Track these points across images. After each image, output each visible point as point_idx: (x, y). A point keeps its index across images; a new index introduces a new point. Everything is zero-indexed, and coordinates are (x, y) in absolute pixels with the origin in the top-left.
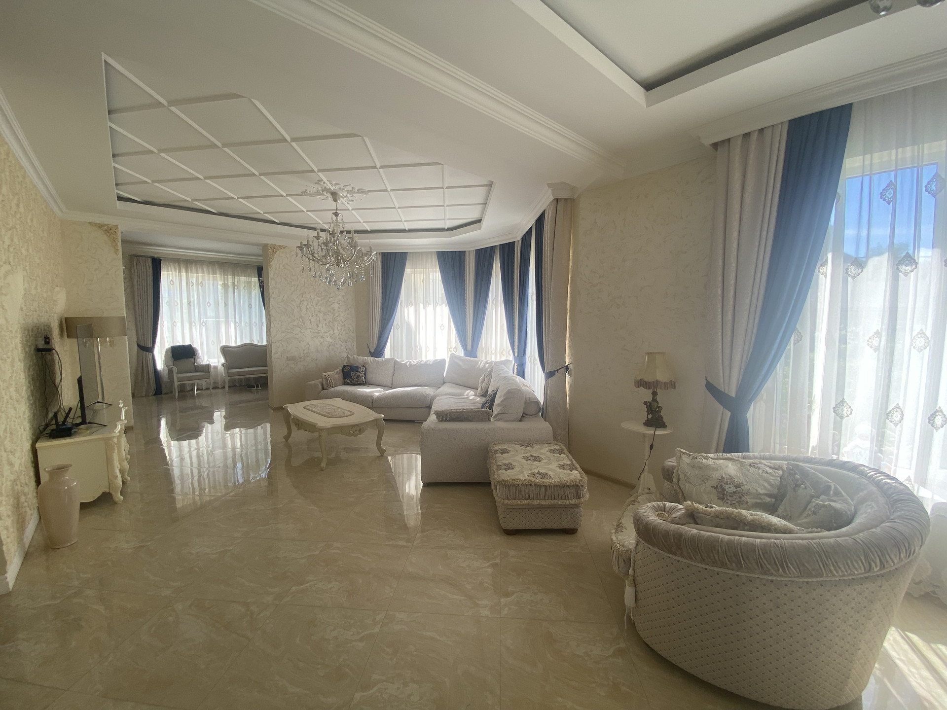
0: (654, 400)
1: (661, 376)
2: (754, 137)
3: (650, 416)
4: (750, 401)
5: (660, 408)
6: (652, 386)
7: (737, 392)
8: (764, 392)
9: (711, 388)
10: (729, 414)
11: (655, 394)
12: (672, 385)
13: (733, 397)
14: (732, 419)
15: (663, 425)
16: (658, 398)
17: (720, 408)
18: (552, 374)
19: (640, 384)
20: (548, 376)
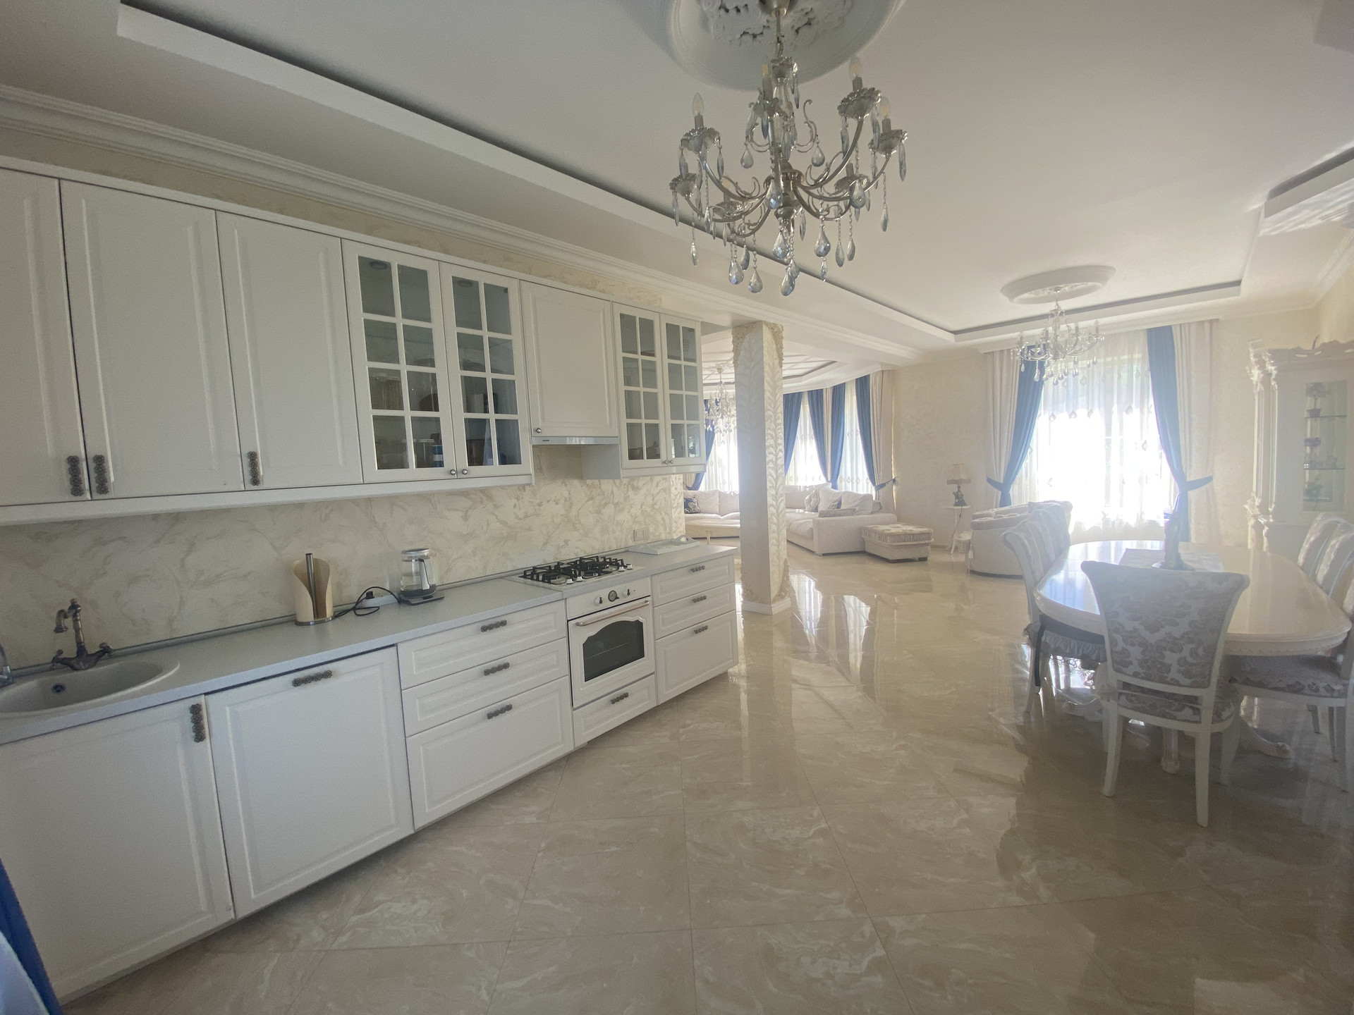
0: (959, 491)
1: (964, 476)
2: (1006, 353)
3: (957, 501)
4: (1011, 484)
5: (962, 495)
6: (958, 482)
7: (1004, 480)
8: (1017, 480)
9: (989, 480)
10: (1000, 492)
11: (959, 487)
12: (969, 481)
13: (1000, 483)
14: (1002, 494)
15: (965, 504)
16: (961, 489)
17: (996, 490)
18: (882, 486)
19: (951, 482)
20: (878, 488)
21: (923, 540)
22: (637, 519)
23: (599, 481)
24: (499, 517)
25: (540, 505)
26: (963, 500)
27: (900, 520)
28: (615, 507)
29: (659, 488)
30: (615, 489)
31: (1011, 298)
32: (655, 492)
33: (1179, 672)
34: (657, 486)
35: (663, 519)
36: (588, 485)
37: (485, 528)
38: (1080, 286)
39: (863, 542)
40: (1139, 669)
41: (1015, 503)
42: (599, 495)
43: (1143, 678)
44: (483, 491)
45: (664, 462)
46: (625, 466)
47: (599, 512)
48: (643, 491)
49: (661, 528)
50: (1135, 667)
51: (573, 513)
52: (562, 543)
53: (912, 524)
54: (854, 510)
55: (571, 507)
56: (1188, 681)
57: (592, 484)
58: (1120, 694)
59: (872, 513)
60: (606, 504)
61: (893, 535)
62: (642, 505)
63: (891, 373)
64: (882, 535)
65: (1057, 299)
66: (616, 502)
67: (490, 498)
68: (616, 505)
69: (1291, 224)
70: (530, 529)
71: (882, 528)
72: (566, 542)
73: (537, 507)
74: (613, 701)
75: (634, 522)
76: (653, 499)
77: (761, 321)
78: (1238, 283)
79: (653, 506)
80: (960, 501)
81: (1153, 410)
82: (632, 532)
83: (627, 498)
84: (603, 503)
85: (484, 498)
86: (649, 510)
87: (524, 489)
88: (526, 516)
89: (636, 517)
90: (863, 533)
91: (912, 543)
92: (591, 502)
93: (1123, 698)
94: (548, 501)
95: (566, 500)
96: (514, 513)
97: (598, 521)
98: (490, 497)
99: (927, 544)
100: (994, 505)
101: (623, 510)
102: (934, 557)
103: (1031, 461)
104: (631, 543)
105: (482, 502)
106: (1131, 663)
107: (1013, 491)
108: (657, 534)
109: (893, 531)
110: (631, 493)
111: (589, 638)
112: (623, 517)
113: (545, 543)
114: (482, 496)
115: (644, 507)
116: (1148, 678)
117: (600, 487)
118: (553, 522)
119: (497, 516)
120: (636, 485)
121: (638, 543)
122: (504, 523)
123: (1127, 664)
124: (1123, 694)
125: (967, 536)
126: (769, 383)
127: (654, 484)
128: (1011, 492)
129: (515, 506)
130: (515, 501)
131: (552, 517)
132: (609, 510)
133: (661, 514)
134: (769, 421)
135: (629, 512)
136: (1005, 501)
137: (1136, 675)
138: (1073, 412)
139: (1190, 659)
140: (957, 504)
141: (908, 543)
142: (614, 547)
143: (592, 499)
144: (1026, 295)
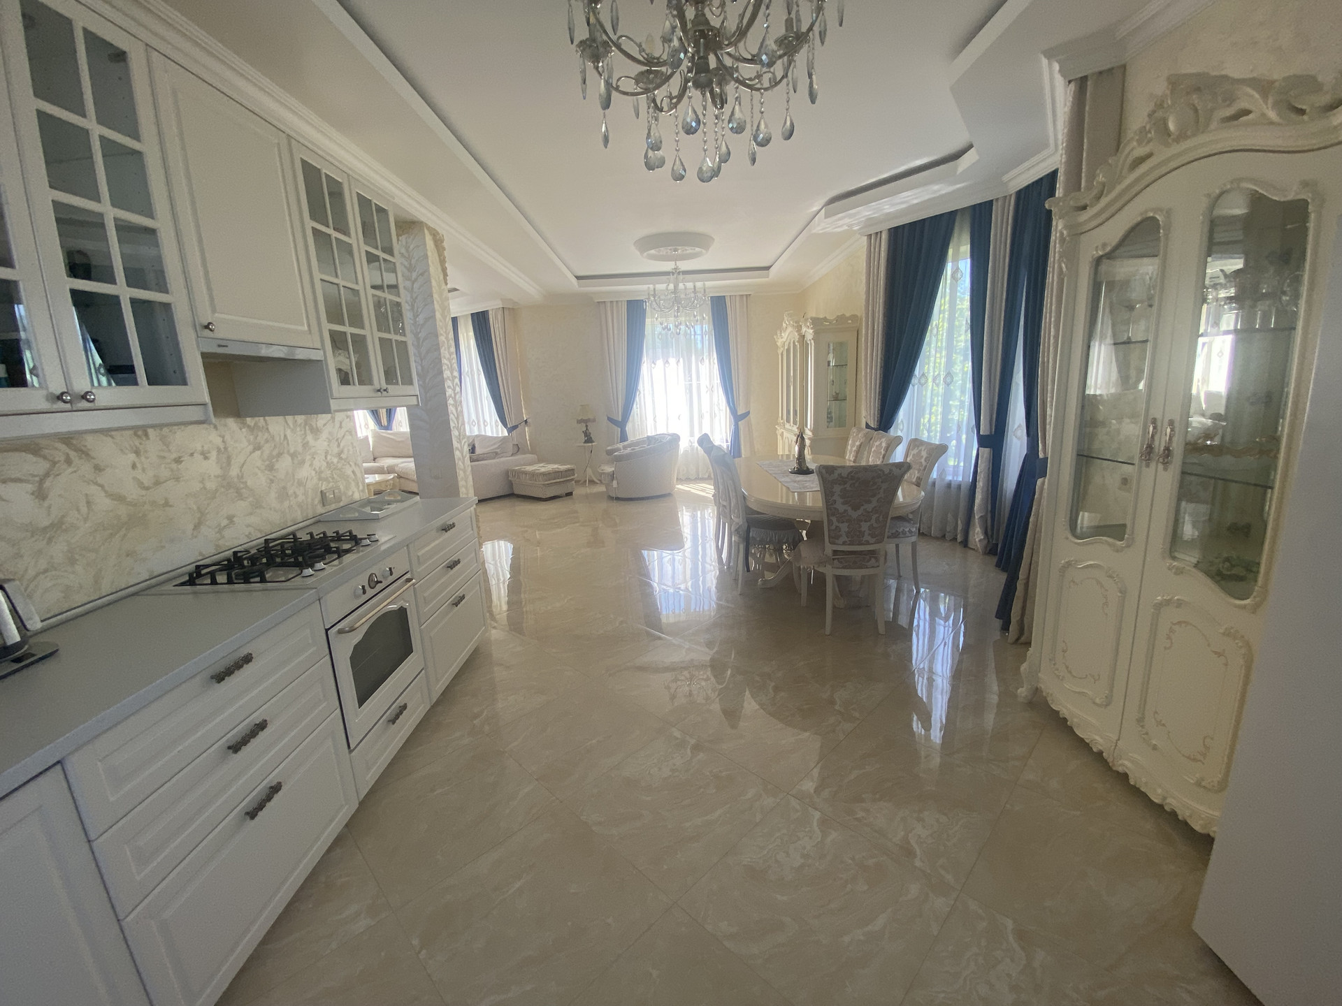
0: (587, 429)
1: (591, 417)
2: (615, 303)
3: (586, 438)
4: (627, 422)
5: (590, 433)
6: (586, 422)
8: (631, 418)
9: (610, 419)
10: (619, 429)
11: (587, 426)
12: (594, 420)
13: (619, 422)
14: (621, 431)
15: (592, 442)
16: (588, 428)
17: (616, 428)
18: (515, 427)
19: (580, 422)
20: (511, 430)
21: (570, 476)
22: (323, 475)
23: (265, 420)
24: (107, 488)
25: (178, 461)
26: (591, 438)
27: (540, 461)
28: (293, 459)
29: (343, 430)
30: (289, 432)
31: (642, 252)
32: (340, 436)
33: (869, 534)
34: (341, 427)
35: (353, 472)
36: (249, 427)
37: (84, 509)
38: (689, 250)
39: (511, 484)
40: (846, 539)
41: (631, 438)
42: (267, 441)
43: (849, 545)
44: (68, 439)
45: (379, 391)
46: (335, 394)
47: (271, 468)
48: (324, 435)
49: (353, 484)
50: (844, 538)
51: (234, 472)
52: (225, 522)
53: (555, 463)
54: (497, 453)
55: (229, 464)
56: (874, 540)
57: (255, 424)
58: (834, 559)
59: (512, 455)
60: (280, 455)
61: (543, 474)
62: (327, 453)
63: (511, 311)
64: (533, 475)
65: (676, 259)
66: (292, 451)
67: (85, 453)
68: (293, 456)
69: (834, 226)
70: (167, 504)
71: (529, 468)
72: (230, 519)
73: (174, 466)
74: (393, 721)
75: (320, 479)
76: (339, 445)
77: (422, 222)
78: (768, 268)
79: (339, 455)
80: (589, 439)
81: (716, 361)
82: (319, 494)
83: (306, 445)
84: (275, 453)
85: (72, 454)
86: (335, 460)
87: (146, 435)
88: (158, 483)
89: (321, 472)
90: (509, 476)
91: (562, 480)
92: (258, 453)
93: (836, 561)
94: (192, 455)
95: (219, 450)
96: (134, 478)
97: (272, 481)
98: (83, 452)
99: (572, 480)
100: (616, 441)
101: (303, 462)
102: (579, 491)
103: (640, 400)
104: (320, 510)
105: (69, 461)
106: (841, 536)
107: (629, 427)
108: (350, 493)
109: (543, 470)
110: (310, 438)
111: (356, 647)
112: (305, 472)
113: (196, 527)
114: (68, 450)
115: (329, 457)
116: (851, 544)
117: (267, 429)
118: (205, 488)
119: (102, 486)
120: (315, 426)
121: (328, 508)
122: (120, 498)
123: (838, 537)
124: (835, 559)
125: (609, 469)
126: (438, 302)
127: (337, 425)
128: (627, 429)
129: (134, 466)
130: (132, 457)
131: (202, 481)
132: (285, 464)
133: (351, 466)
134: (443, 348)
135: (311, 465)
136: (624, 437)
137: (844, 543)
138: (667, 361)
139: (875, 525)
140: (586, 442)
141: (558, 480)
142: (300, 518)
143: (258, 447)
144: (653, 252)
